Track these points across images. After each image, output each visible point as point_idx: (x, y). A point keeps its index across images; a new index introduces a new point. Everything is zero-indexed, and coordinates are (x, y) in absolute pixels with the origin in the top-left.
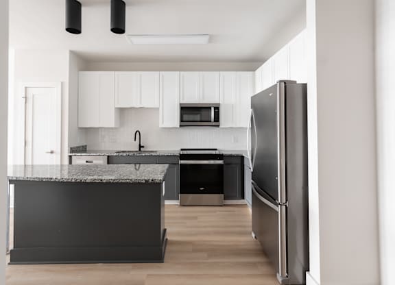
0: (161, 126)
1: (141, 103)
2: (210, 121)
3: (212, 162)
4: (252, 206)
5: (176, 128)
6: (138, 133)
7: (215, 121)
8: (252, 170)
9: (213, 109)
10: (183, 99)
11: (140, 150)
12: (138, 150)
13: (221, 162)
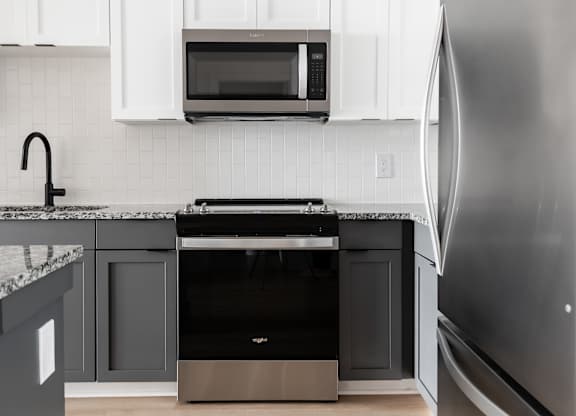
0: (118, 113)
1: (40, 30)
2: (296, 98)
3: (301, 243)
4: (440, 403)
5: (172, 122)
6: (37, 142)
7: (310, 96)
8: (439, 271)
9: (303, 50)
10: (197, 17)
11: (49, 202)
12: (42, 203)
13: (327, 243)
